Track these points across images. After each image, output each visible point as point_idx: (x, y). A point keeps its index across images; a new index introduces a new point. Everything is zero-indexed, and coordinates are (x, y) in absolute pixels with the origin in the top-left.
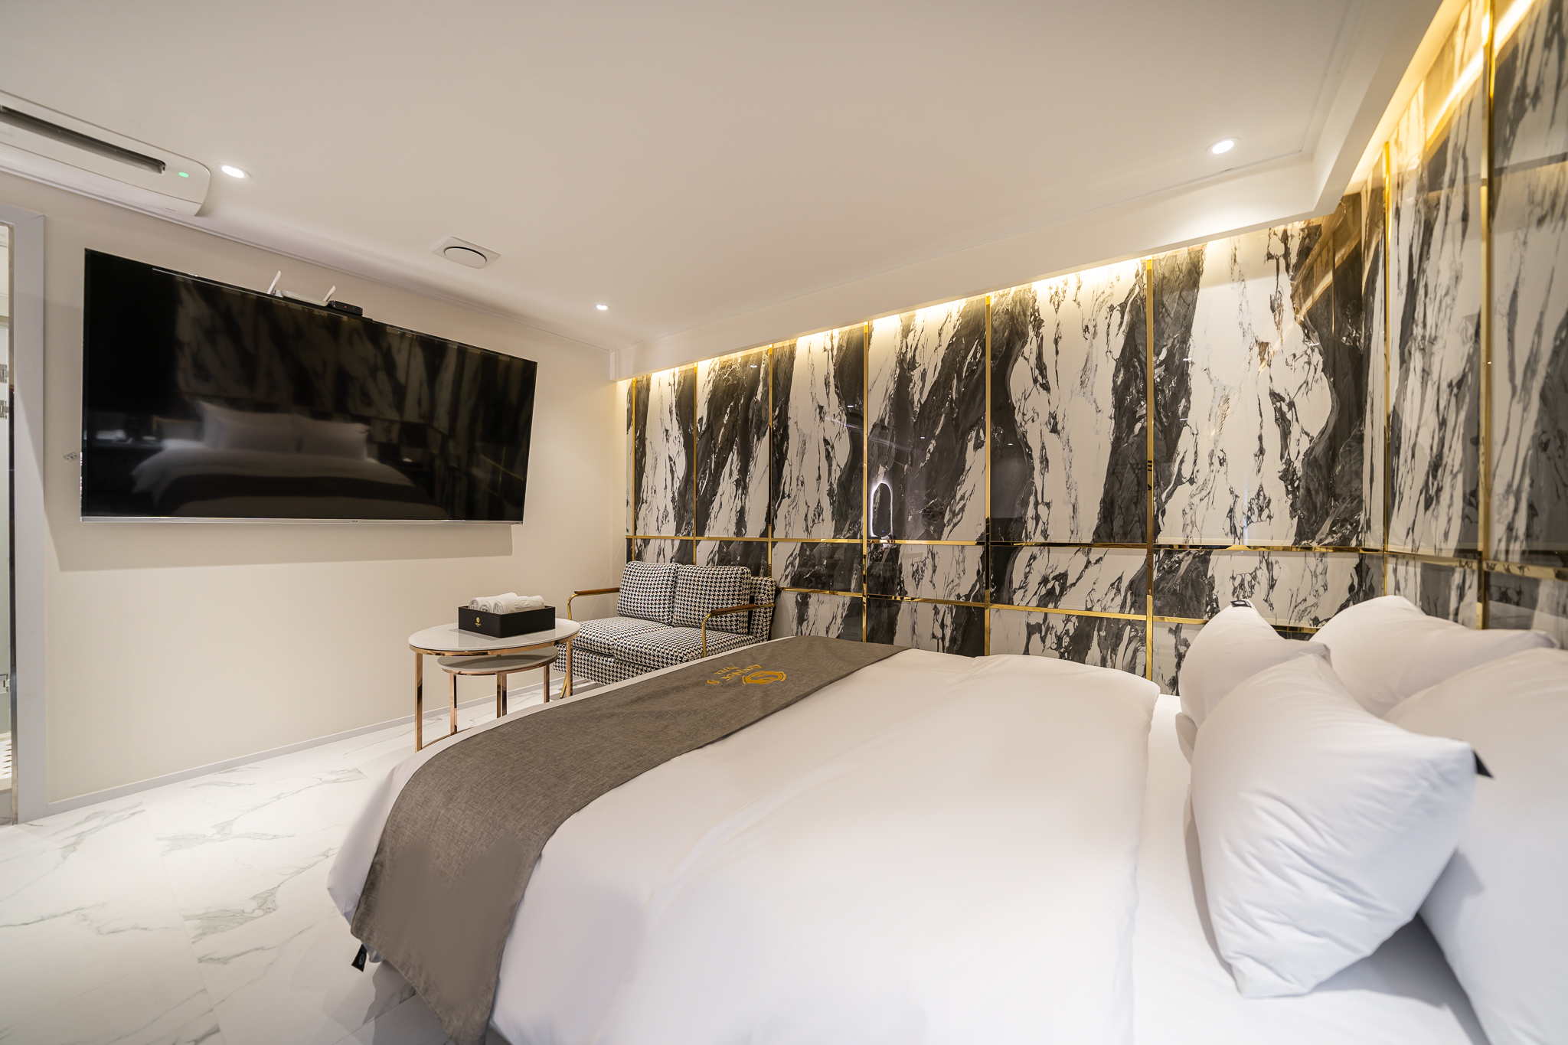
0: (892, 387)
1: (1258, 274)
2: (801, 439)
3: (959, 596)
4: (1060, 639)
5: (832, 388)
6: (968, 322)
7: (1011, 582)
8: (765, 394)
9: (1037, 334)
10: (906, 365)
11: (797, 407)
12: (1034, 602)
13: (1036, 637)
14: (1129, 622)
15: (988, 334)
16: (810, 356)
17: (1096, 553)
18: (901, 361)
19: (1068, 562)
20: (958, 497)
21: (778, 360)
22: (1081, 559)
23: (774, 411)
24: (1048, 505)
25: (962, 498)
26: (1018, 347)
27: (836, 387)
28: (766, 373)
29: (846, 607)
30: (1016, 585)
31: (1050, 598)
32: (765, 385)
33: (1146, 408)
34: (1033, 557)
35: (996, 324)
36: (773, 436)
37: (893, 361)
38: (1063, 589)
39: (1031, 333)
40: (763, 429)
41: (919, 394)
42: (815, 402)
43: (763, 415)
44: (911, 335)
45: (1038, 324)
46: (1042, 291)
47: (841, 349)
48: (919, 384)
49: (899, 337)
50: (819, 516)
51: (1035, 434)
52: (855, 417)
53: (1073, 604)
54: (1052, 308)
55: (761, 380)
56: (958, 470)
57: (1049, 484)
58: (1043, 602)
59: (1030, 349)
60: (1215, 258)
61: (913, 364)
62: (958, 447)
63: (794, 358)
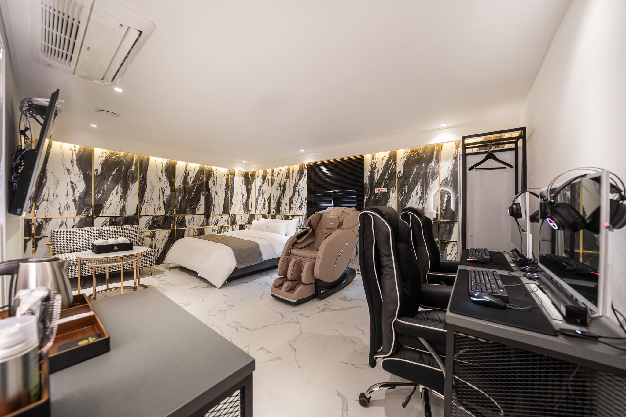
0: (183, 178)
1: (241, 176)
2: (152, 186)
3: (199, 226)
4: (217, 231)
5: (164, 174)
6: (201, 169)
7: (209, 222)
8: (136, 169)
9: (214, 176)
10: (186, 175)
11: (150, 176)
12: (213, 225)
13: (214, 231)
14: (227, 226)
15: (205, 173)
16: (156, 163)
17: (222, 215)
18: (185, 173)
19: (218, 217)
20: (199, 205)
21: (142, 160)
22: (220, 217)
23: (140, 175)
24: (215, 207)
25: (200, 205)
26: (210, 177)
27: (165, 174)
28: (137, 163)
29: (169, 233)
30: (210, 222)
31: (216, 224)
32: (136, 165)
33: (229, 193)
34: (213, 217)
35: (206, 171)
36: (140, 183)
37: (183, 172)
38: (218, 222)
39: (213, 175)
40: (135, 180)
41: (190, 181)
42: (158, 176)
43: (135, 175)
44: (188, 167)
45: (214, 174)
46: (214, 168)
47: (167, 164)
48: (190, 179)
49: (185, 167)
50: (159, 209)
51: (213, 194)
52: (172, 184)
53: (219, 225)
54: (216, 172)
55: (134, 164)
56: (199, 200)
57: (215, 203)
58: (215, 225)
59: (212, 178)
60: (236, 172)
61: (188, 174)
62: (199, 195)
63: (149, 161)
